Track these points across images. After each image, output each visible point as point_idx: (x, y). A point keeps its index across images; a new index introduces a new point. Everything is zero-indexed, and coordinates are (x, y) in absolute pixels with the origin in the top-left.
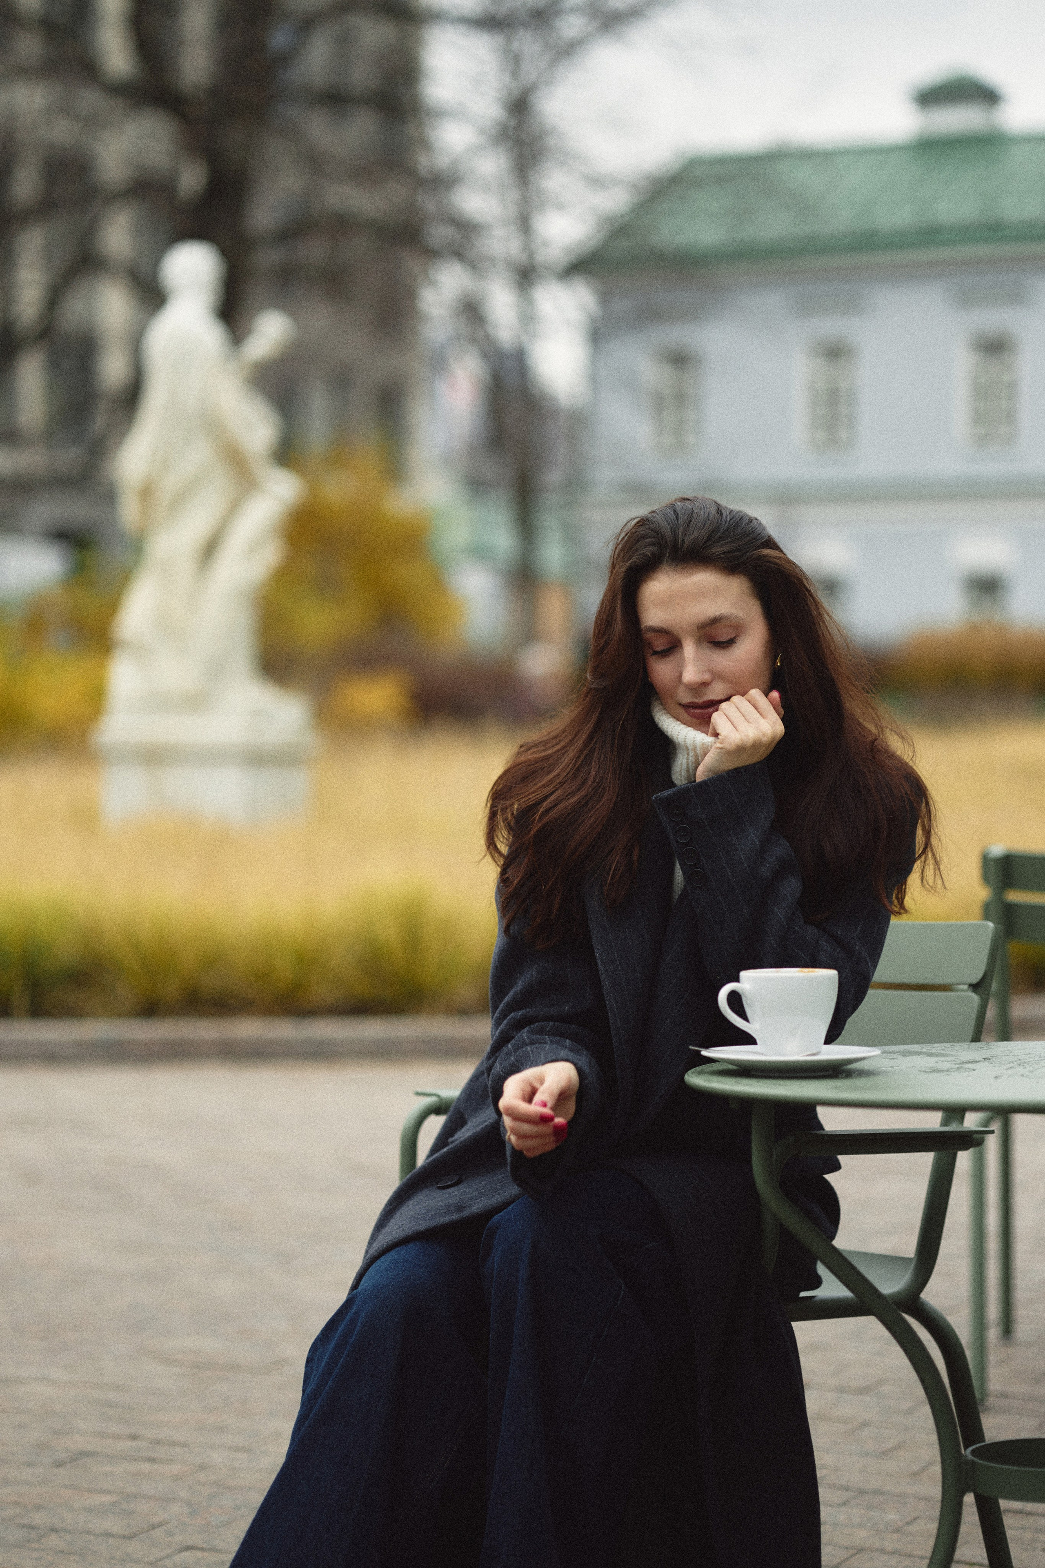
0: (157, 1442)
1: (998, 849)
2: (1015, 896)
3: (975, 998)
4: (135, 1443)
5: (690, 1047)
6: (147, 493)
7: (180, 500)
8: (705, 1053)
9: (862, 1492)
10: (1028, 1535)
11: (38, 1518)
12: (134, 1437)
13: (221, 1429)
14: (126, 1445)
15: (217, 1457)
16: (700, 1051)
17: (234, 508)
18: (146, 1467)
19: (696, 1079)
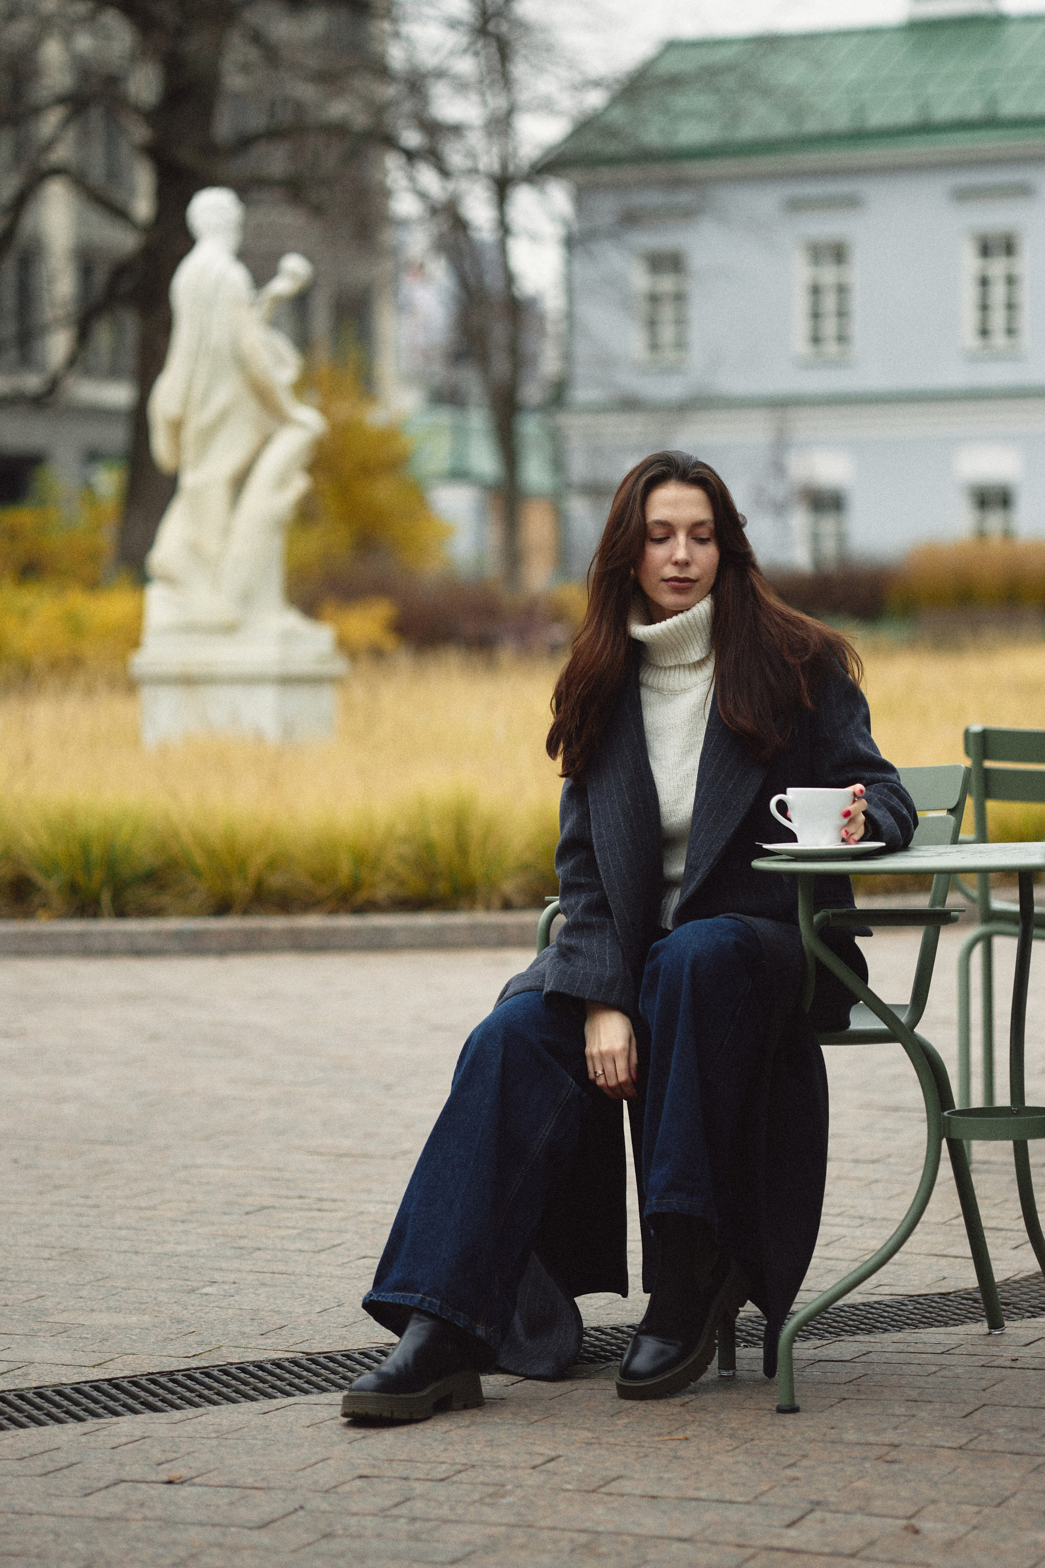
0: (320, 1200)
1: (977, 728)
2: (989, 764)
3: (952, 818)
4: (302, 1201)
5: (756, 843)
6: (177, 427)
7: (210, 433)
8: (766, 846)
9: (873, 1219)
10: (1000, 1241)
11: (242, 1243)
12: (301, 1197)
13: (369, 1191)
14: (297, 1202)
15: (371, 1208)
16: (762, 845)
17: (265, 441)
18: (316, 1214)
19: (759, 864)
